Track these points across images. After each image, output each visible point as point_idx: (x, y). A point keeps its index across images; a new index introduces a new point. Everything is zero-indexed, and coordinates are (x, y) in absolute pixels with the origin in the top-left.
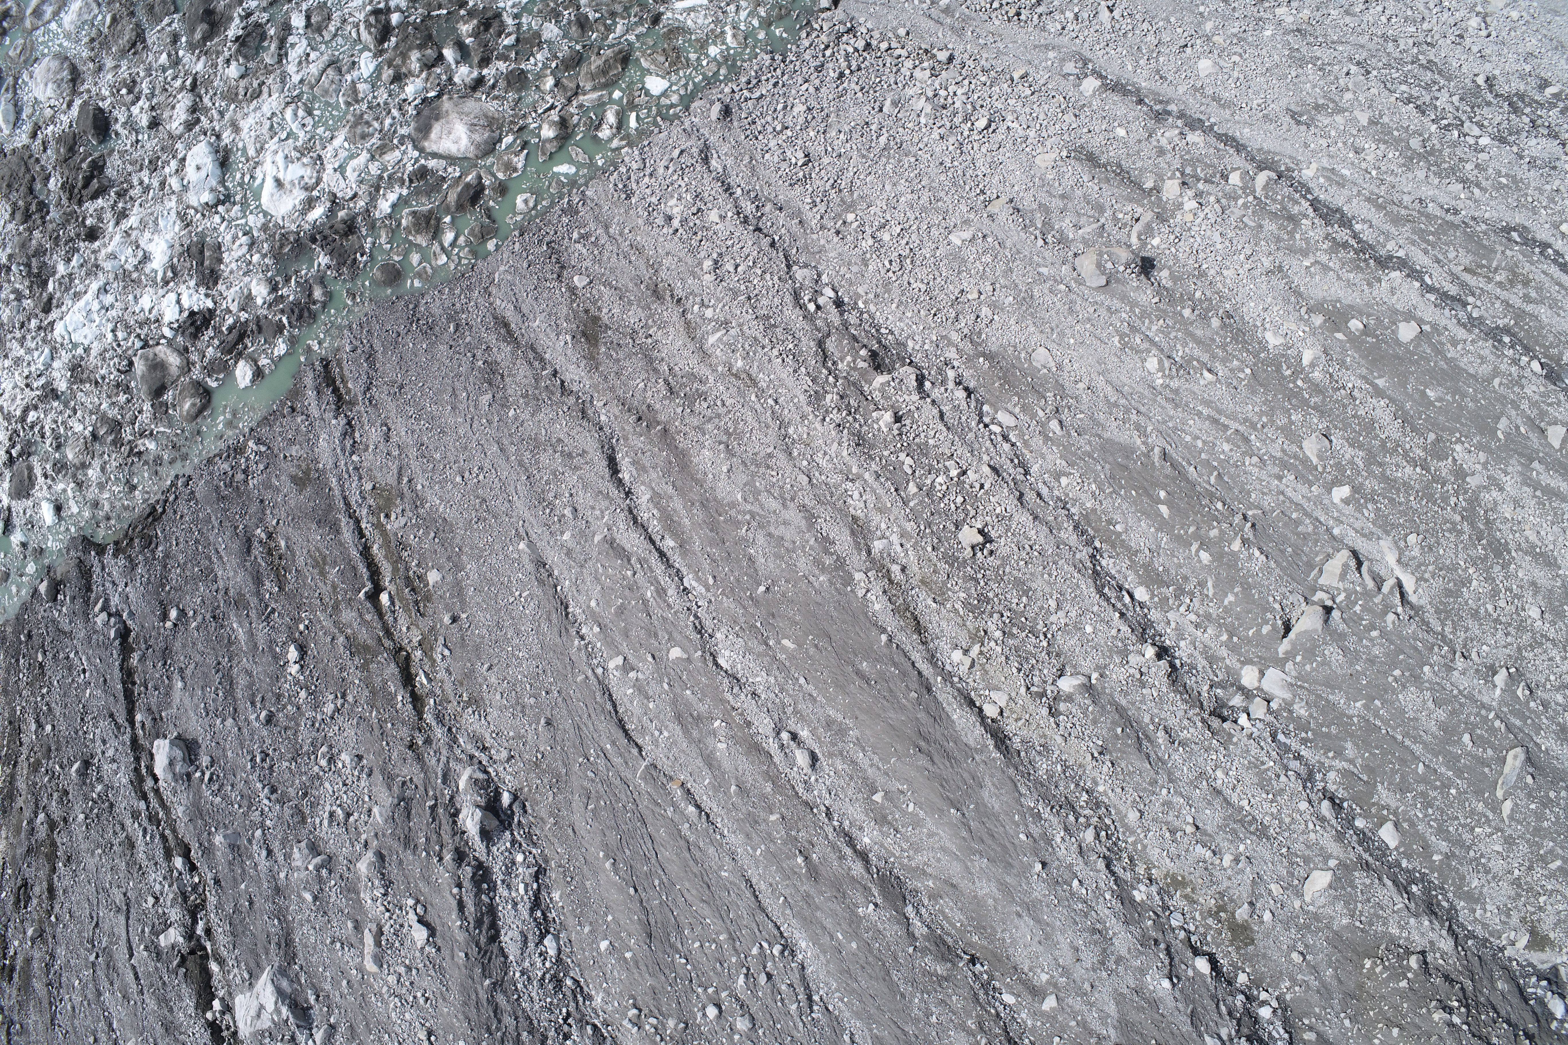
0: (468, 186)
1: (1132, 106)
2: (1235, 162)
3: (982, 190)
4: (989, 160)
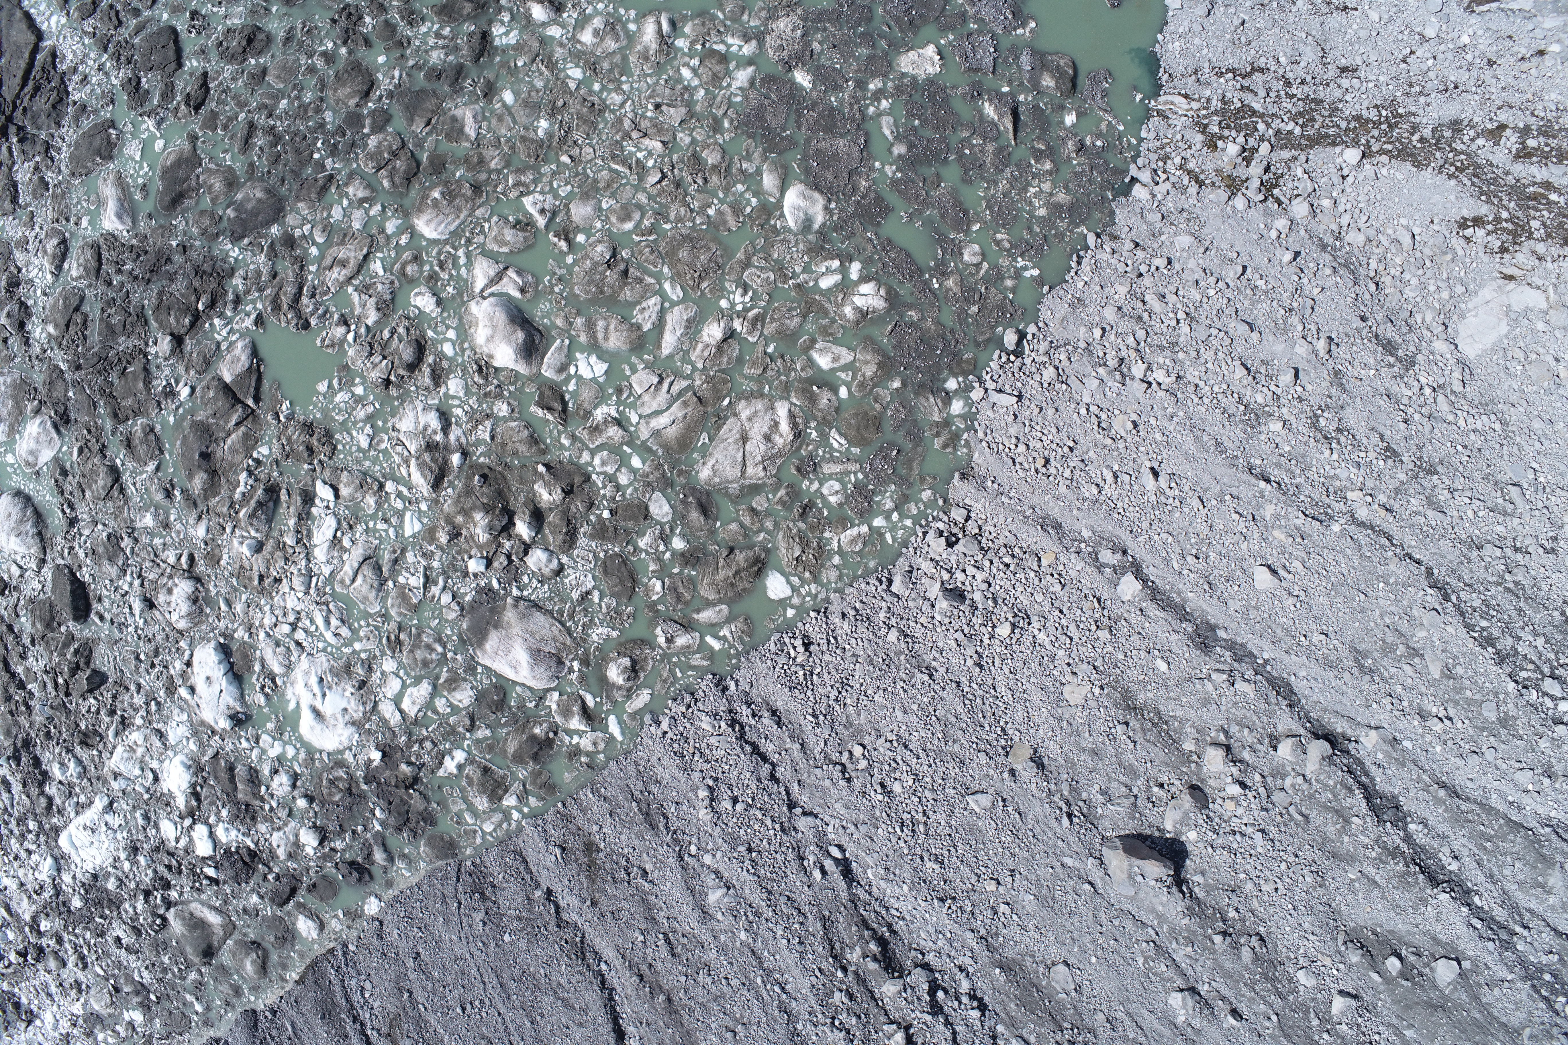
1: (1176, 624)
2: (1286, 722)
3: (1003, 730)
4: (1012, 685)
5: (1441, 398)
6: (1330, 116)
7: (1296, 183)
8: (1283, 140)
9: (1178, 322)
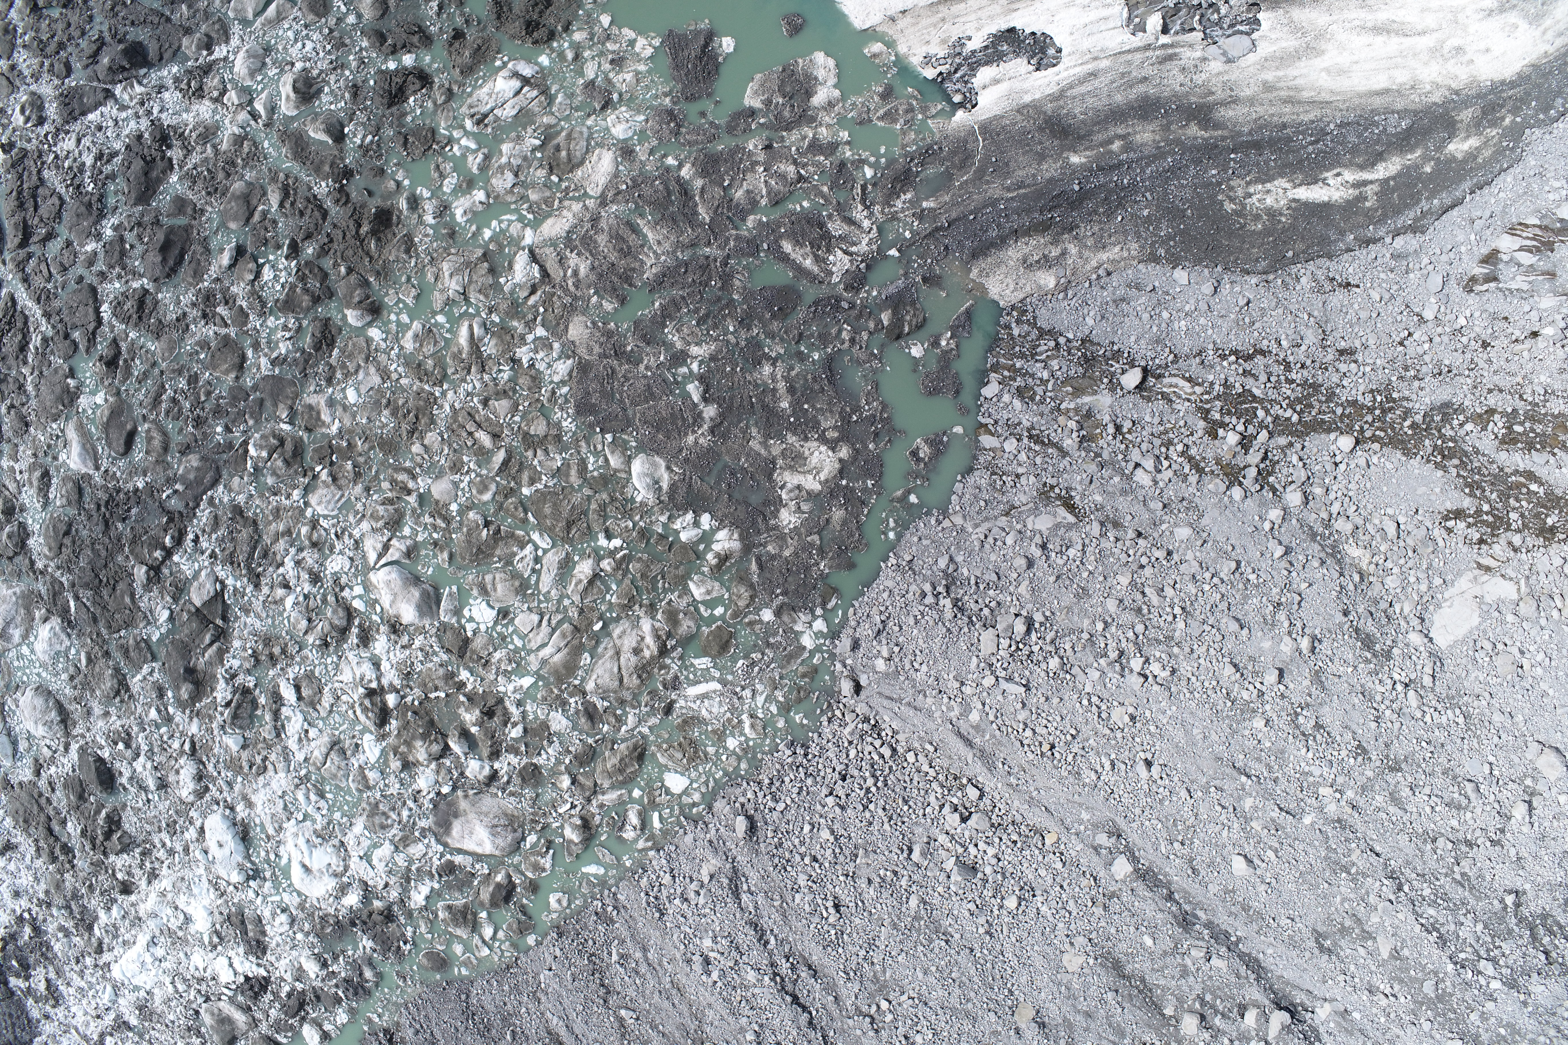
0: (499, 886)
1: (1162, 903)
2: (1254, 993)
3: (1011, 992)
4: (1018, 953)
5: (1411, 693)
6: (1327, 401)
7: (1291, 470)
8: (1280, 426)
9: (1175, 617)
